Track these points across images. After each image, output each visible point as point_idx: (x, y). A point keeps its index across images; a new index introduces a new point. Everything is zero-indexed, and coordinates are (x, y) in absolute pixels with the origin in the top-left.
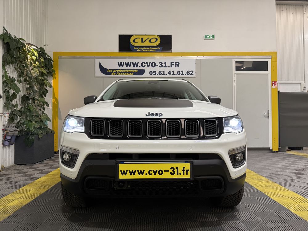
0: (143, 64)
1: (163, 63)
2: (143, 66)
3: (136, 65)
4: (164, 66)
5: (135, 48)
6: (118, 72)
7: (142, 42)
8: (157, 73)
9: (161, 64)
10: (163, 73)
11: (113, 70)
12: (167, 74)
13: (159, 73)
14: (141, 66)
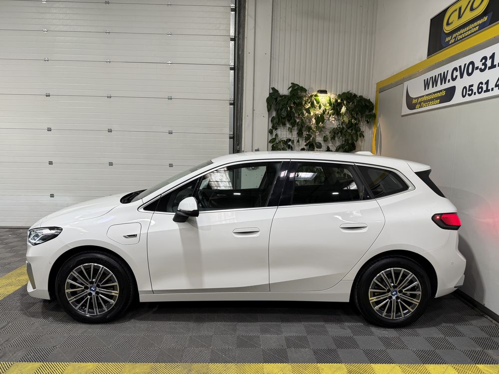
0: (455, 71)
1: (488, 58)
2: (454, 77)
3: (444, 78)
4: (490, 65)
5: (447, 39)
6: (423, 101)
7: (460, 17)
8: (475, 89)
9: (484, 61)
10: (485, 88)
11: (418, 98)
12: (492, 89)
13: (478, 88)
14: (451, 80)
